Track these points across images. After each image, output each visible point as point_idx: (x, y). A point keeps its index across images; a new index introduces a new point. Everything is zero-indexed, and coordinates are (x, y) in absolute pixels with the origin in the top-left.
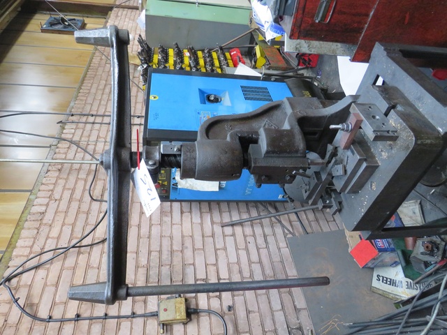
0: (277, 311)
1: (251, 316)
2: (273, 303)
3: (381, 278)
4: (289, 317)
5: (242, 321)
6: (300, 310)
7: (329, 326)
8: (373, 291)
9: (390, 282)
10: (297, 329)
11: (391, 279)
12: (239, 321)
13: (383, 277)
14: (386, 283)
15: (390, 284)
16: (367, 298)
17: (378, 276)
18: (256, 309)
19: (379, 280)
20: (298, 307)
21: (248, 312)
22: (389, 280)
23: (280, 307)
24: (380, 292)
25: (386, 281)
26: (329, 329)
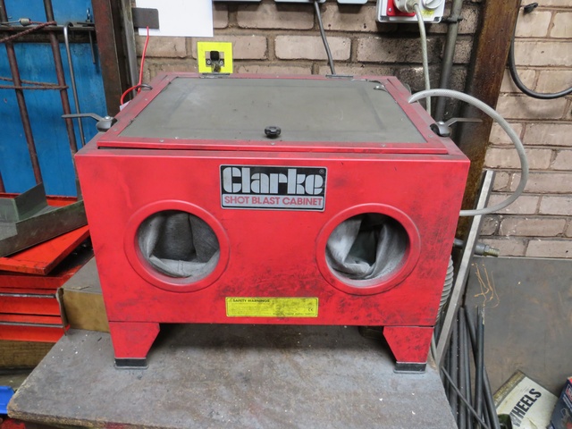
0: (539, 204)
1: (548, 153)
2: (555, 199)
3: (533, 397)
4: (521, 222)
5: (544, 132)
6: (526, 244)
7: (486, 282)
8: (518, 374)
9: (522, 407)
10: (498, 230)
11: (526, 410)
12: (546, 126)
13: (534, 401)
14: (522, 400)
15: (518, 405)
16: (509, 360)
17: (539, 394)
18: (556, 166)
19: (531, 392)
20: (532, 243)
21: (556, 149)
22: (526, 407)
23: (543, 210)
24: (511, 384)
25: (526, 403)
26: (481, 281)
